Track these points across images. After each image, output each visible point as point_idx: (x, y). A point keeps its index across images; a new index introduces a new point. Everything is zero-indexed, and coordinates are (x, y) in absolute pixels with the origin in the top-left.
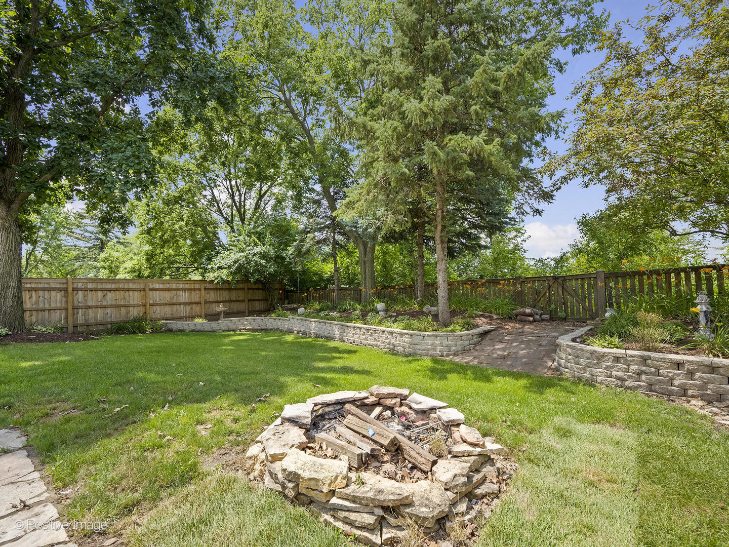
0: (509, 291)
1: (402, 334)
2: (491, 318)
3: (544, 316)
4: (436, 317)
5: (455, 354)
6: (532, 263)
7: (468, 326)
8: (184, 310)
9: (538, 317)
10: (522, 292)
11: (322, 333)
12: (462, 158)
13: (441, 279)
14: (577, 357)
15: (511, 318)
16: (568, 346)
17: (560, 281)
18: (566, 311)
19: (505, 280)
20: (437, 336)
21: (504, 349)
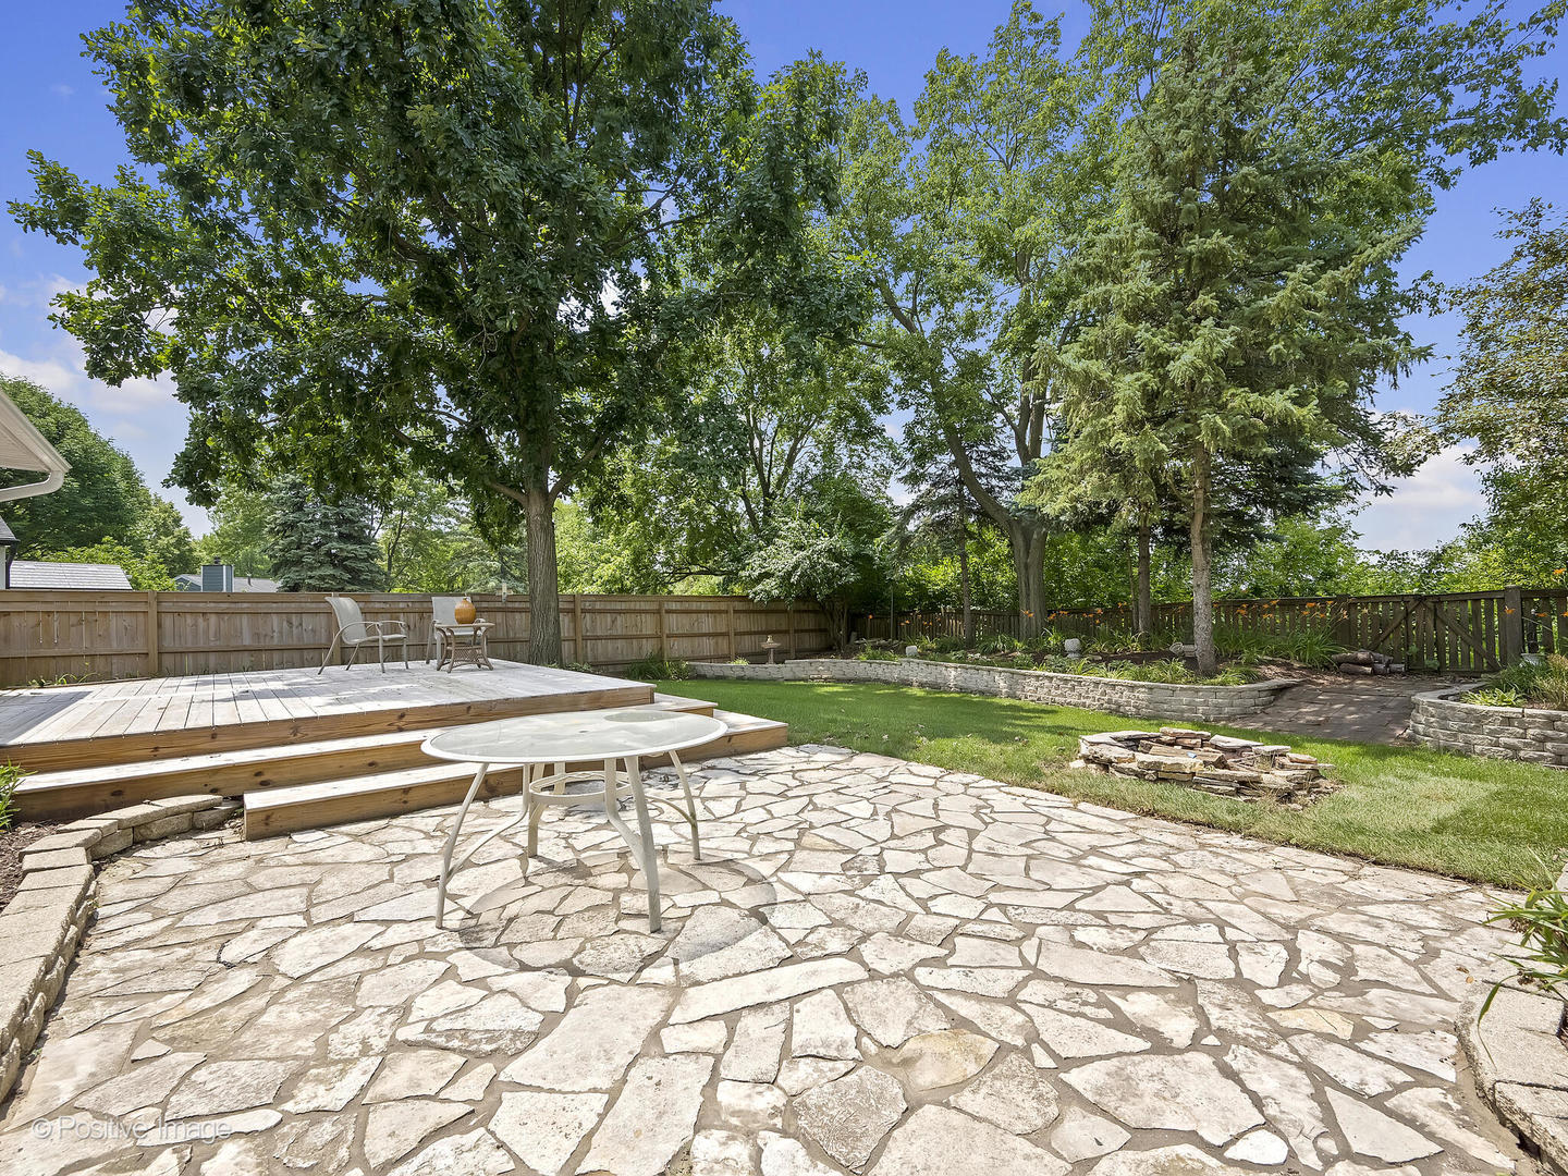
0: (1323, 621)
1: (1132, 688)
2: (1289, 667)
3: (1394, 666)
4: (1191, 662)
5: (1228, 719)
6: (1374, 560)
7: (1251, 677)
8: (707, 646)
9: (1382, 667)
10: (1350, 623)
11: (972, 685)
12: (1254, 426)
13: (1199, 599)
14: (1445, 718)
15: (1327, 668)
16: (1430, 704)
17: (1430, 604)
18: (1441, 658)
19: (1315, 600)
20: (1197, 691)
21: (1317, 713)
